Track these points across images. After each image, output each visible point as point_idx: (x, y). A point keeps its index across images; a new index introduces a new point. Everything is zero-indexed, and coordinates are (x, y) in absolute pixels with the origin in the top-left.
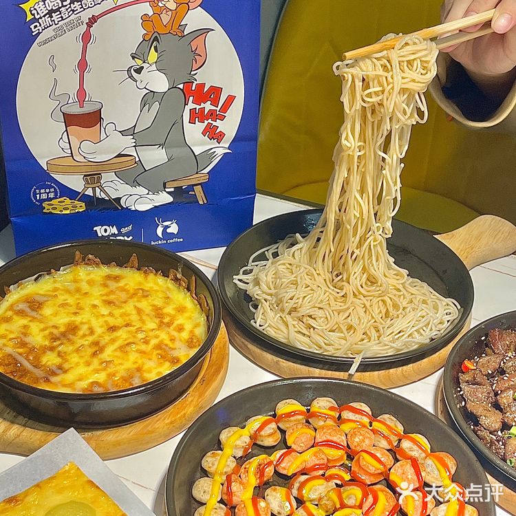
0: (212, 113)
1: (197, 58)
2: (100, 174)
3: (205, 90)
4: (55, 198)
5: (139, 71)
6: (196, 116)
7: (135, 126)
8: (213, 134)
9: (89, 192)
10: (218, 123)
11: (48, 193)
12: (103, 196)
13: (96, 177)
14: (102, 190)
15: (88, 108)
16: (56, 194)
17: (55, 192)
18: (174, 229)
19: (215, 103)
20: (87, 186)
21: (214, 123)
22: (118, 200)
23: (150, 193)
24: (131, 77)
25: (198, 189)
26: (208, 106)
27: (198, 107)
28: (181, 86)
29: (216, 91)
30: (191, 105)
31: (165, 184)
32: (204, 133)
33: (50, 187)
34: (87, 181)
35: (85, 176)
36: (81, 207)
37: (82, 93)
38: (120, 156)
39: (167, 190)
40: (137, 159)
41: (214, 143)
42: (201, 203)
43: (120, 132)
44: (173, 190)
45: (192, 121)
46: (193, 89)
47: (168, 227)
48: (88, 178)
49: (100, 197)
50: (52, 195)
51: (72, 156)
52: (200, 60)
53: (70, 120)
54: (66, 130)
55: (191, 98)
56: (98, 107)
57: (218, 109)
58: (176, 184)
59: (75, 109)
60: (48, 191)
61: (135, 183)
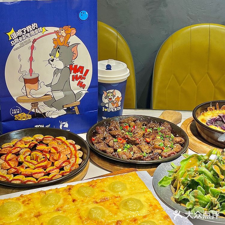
0: (80, 77)
1: (74, 55)
2: (38, 103)
3: (78, 68)
4: (20, 113)
5: (52, 61)
6: (75, 78)
7: (51, 83)
8: (81, 85)
9: (33, 111)
10: (83, 81)
11: (17, 111)
12: (39, 112)
13: (36, 104)
14: (38, 109)
15: (34, 76)
16: (20, 112)
17: (20, 110)
18: (66, 125)
19: (81, 72)
20: (32, 108)
21: (82, 81)
22: (45, 113)
23: (57, 110)
24: (50, 63)
25: (76, 108)
26: (79, 74)
27: (75, 74)
28: (68, 66)
29: (82, 68)
30: (72, 74)
31: (63, 106)
32: (78, 85)
33: (18, 108)
34: (33, 105)
35: (32, 103)
36: (30, 117)
37: (31, 71)
38: (46, 95)
39: (64, 109)
40: (52, 96)
41: (82, 89)
42: (77, 114)
43: (46, 85)
44: (66, 108)
45: (73, 80)
46: (73, 67)
47: (64, 125)
48: (33, 104)
49: (37, 112)
50: (18, 112)
51: (27, 95)
52: (75, 56)
53: (26, 81)
54: (25, 85)
55: (72, 71)
56: (37, 76)
57: (83, 75)
58: (68, 106)
59: (28, 77)
60: (17, 110)
61: (51, 106)
